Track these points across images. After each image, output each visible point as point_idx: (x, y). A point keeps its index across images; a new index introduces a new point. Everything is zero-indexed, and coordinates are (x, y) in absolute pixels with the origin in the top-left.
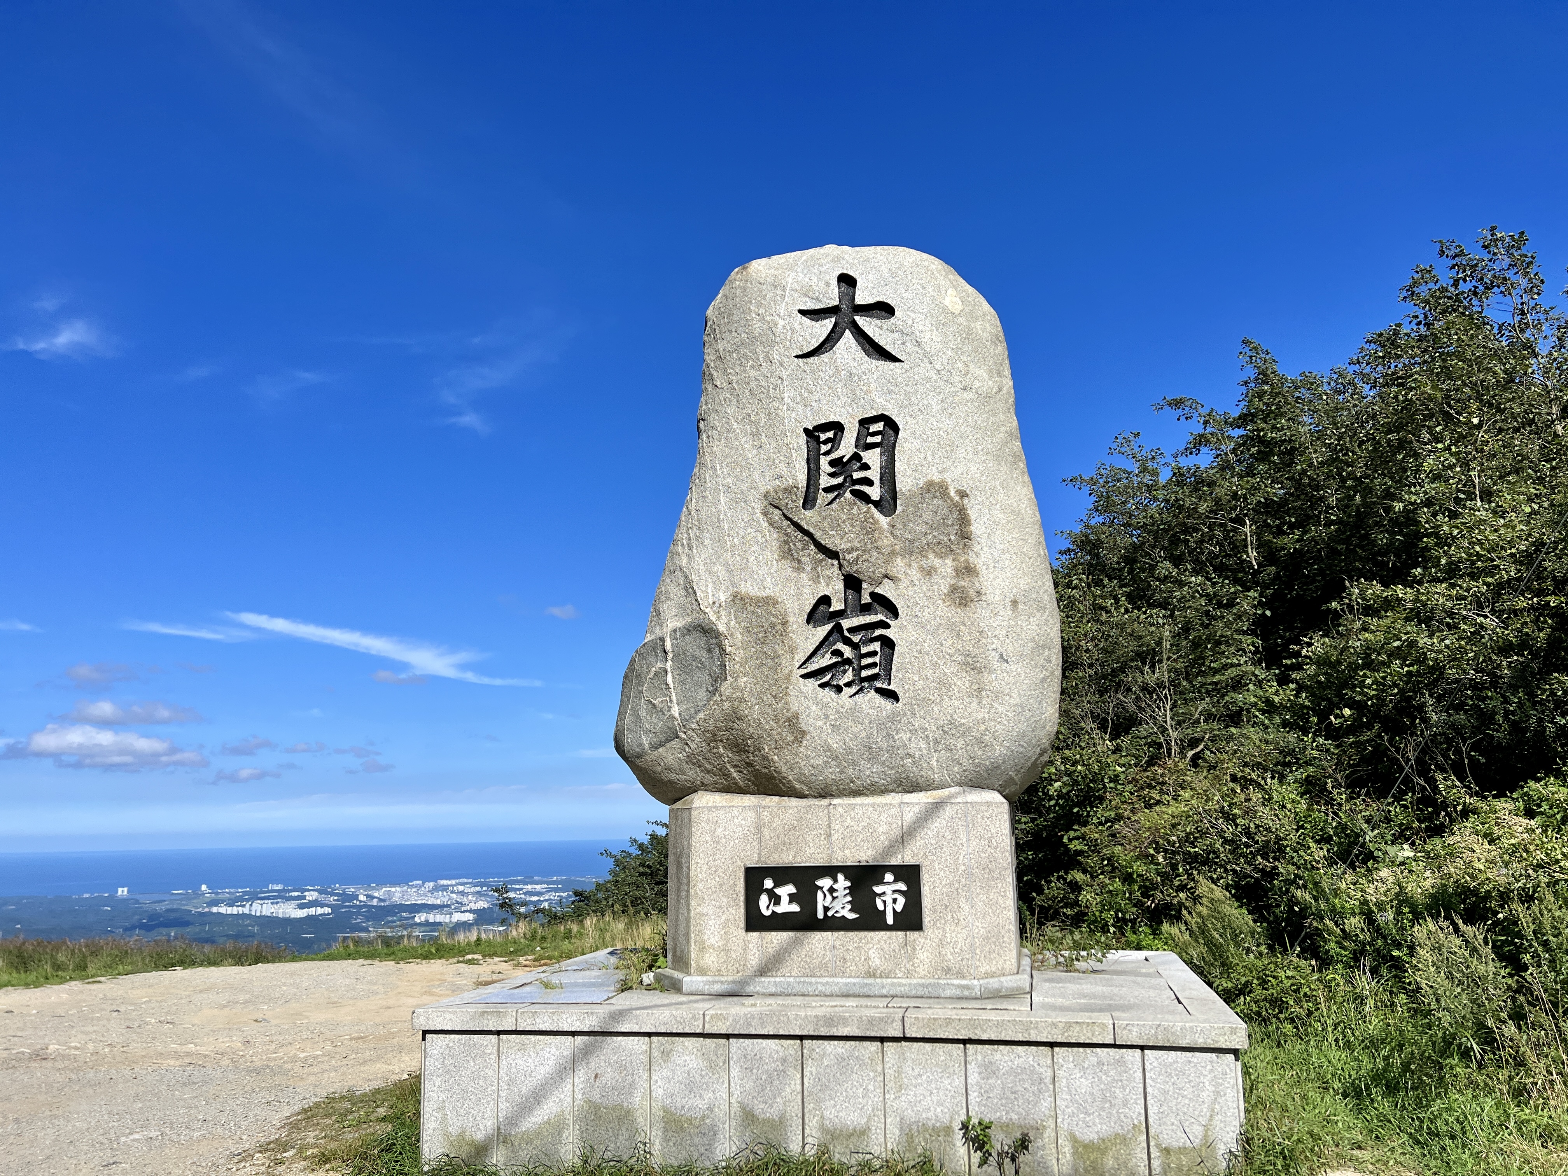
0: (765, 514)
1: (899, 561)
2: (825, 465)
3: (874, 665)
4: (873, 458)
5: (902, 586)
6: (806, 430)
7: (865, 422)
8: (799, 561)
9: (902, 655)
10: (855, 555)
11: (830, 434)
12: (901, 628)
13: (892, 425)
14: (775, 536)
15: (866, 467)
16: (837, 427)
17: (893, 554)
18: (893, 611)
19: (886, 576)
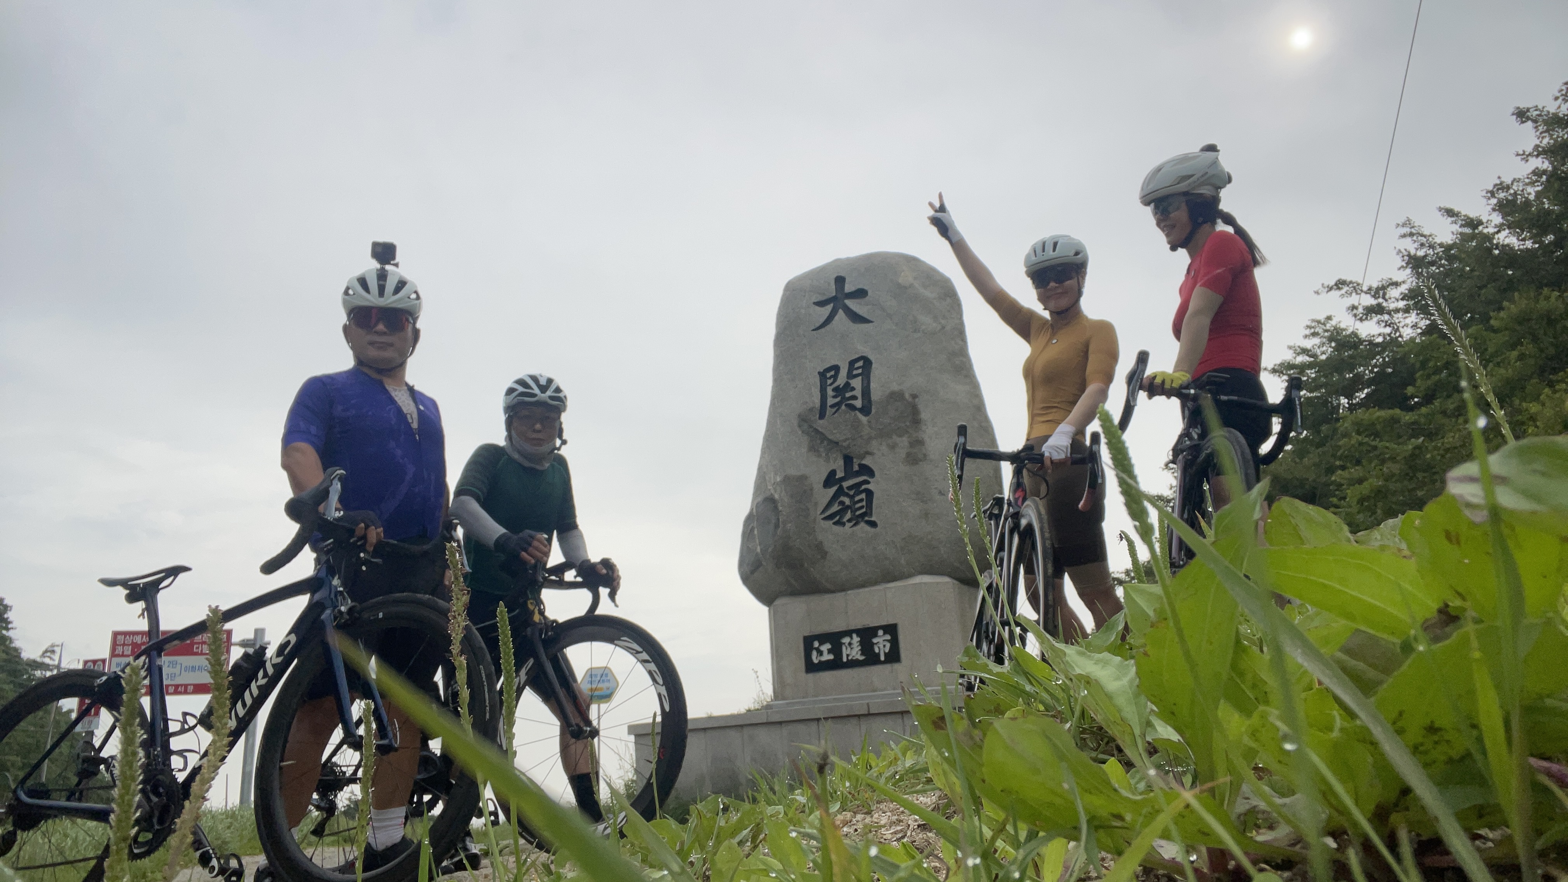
0: (799, 426)
1: (874, 443)
2: (830, 392)
3: (862, 507)
4: (857, 383)
5: (876, 457)
6: (819, 374)
7: (852, 362)
8: (818, 451)
9: (878, 499)
10: (847, 444)
11: (832, 373)
12: (876, 482)
13: (867, 362)
14: (806, 440)
15: (853, 389)
16: (836, 368)
17: (870, 438)
18: (871, 473)
19: (867, 453)
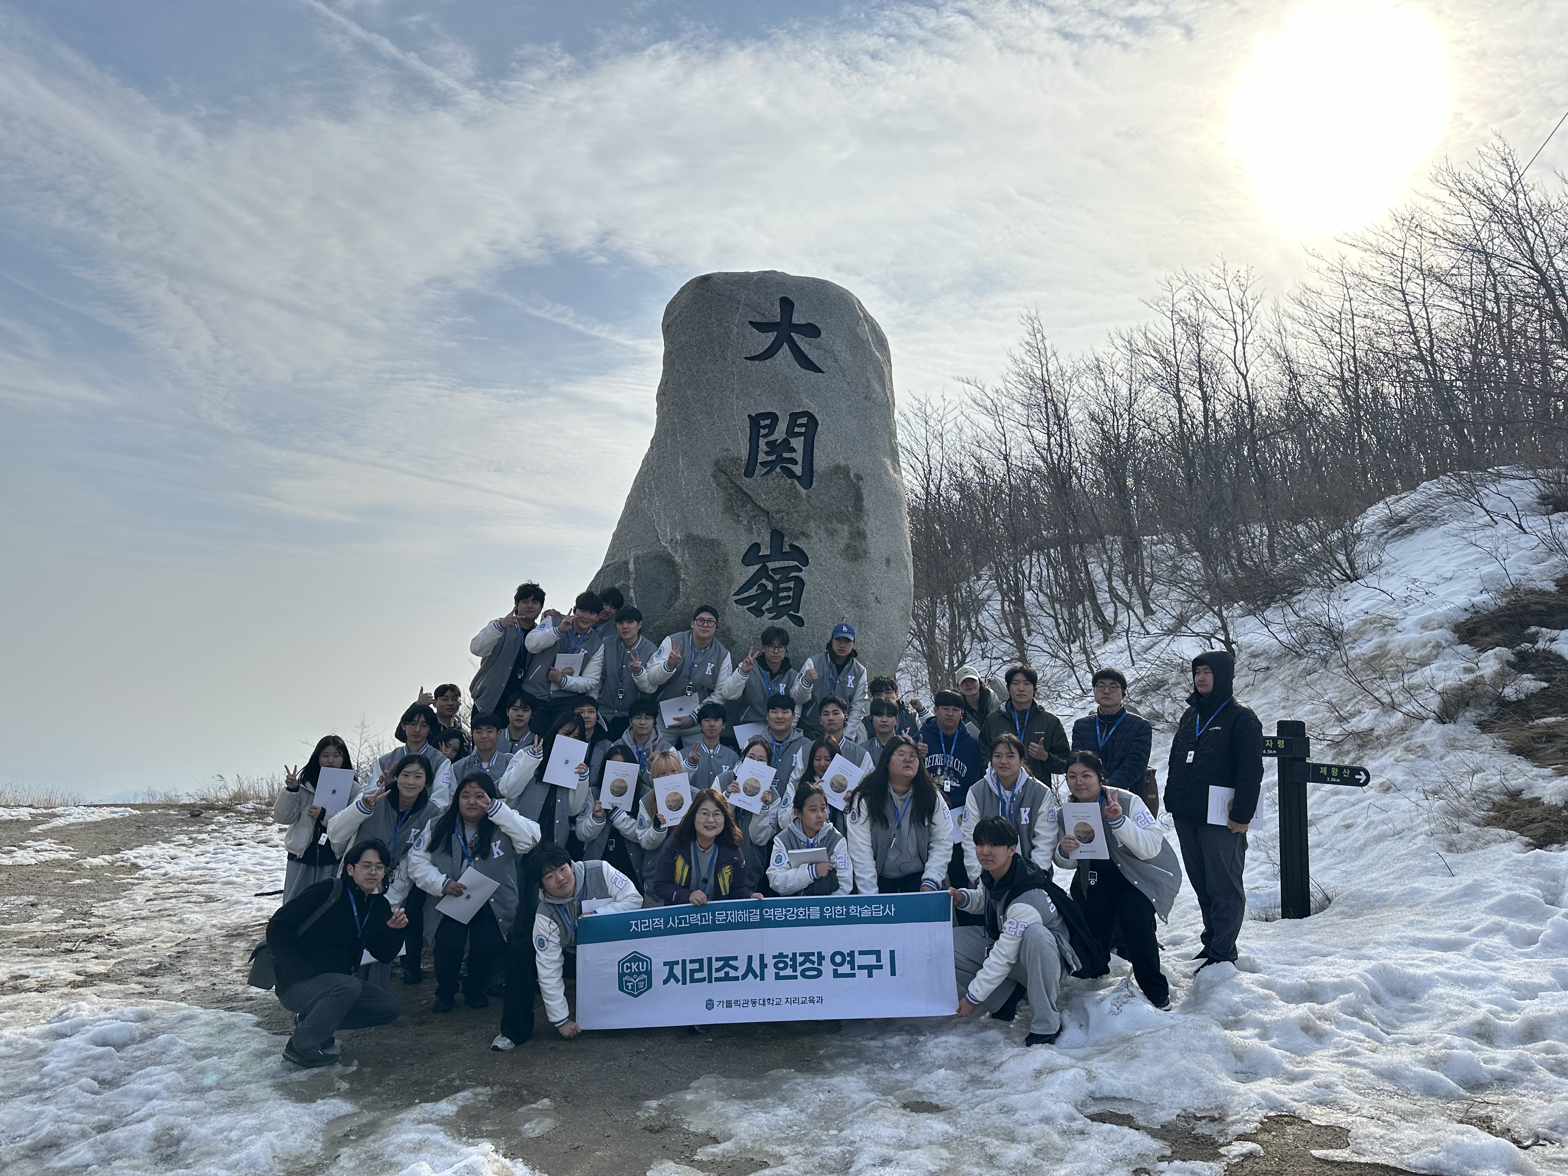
0: (714, 477)
1: (812, 524)
3: (788, 597)
4: (798, 443)
5: (812, 541)
6: (749, 416)
7: (794, 416)
8: (738, 516)
9: (809, 592)
11: (768, 422)
12: (810, 572)
14: (722, 494)
15: (793, 450)
17: (808, 517)
18: (804, 559)
19: (802, 533)
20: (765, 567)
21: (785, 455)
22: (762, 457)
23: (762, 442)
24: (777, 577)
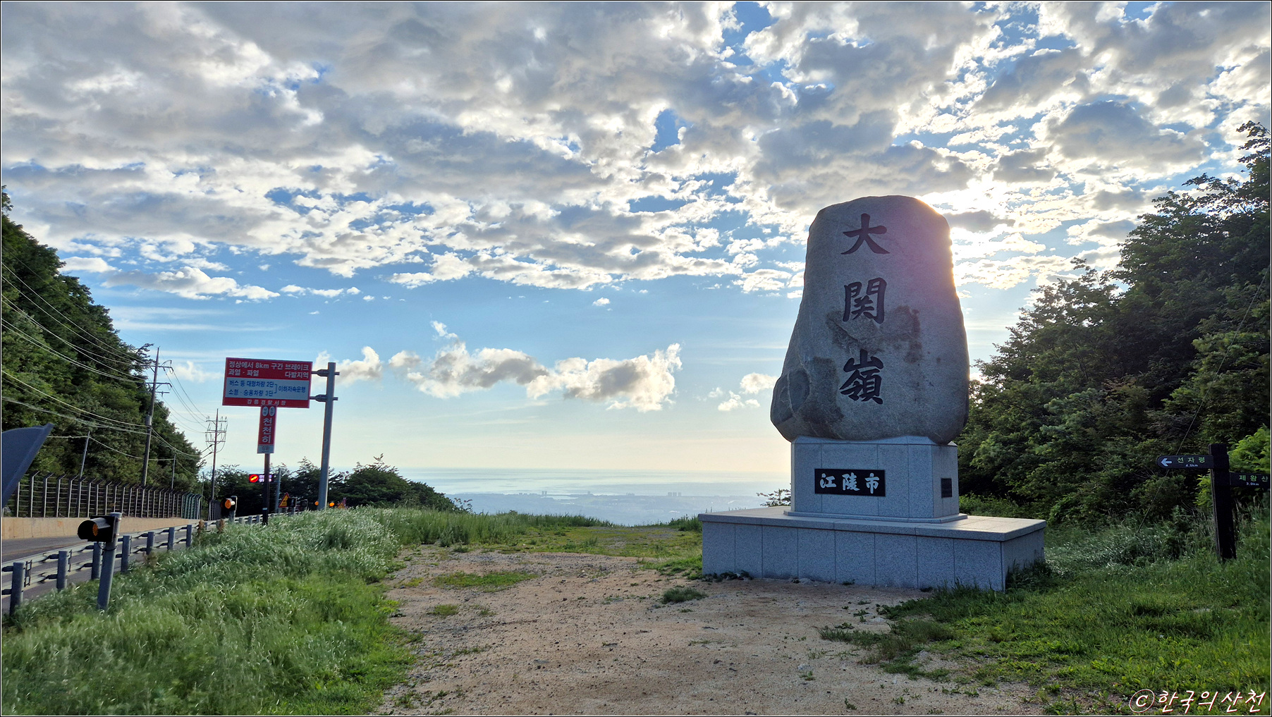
0: (827, 323)
1: (884, 343)
2: (853, 302)
3: (872, 388)
4: (874, 298)
5: (885, 354)
6: (845, 287)
7: (871, 282)
8: (841, 344)
9: (884, 384)
10: (863, 341)
11: (856, 288)
12: (884, 372)
13: (883, 282)
14: (831, 333)
15: (871, 302)
16: (859, 285)
17: (882, 340)
18: (880, 365)
19: (878, 350)
20: (857, 372)
21: (866, 306)
22: (853, 309)
23: (852, 300)
24: (865, 377)
